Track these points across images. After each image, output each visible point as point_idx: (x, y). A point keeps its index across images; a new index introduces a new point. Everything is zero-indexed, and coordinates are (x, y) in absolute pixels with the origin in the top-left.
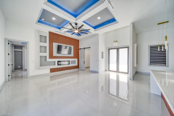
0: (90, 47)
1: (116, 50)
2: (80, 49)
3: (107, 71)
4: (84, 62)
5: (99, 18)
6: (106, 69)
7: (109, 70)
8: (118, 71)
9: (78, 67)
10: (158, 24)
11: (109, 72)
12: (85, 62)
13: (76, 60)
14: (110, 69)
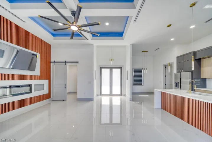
0: (77, 62)
1: (109, 69)
2: (54, 62)
3: (99, 96)
4: (65, 85)
5: (107, 24)
6: (98, 93)
7: (101, 95)
8: (111, 94)
9: (47, 96)
10: (142, 52)
11: (101, 96)
12: (67, 86)
13: (45, 82)
14: (103, 93)
